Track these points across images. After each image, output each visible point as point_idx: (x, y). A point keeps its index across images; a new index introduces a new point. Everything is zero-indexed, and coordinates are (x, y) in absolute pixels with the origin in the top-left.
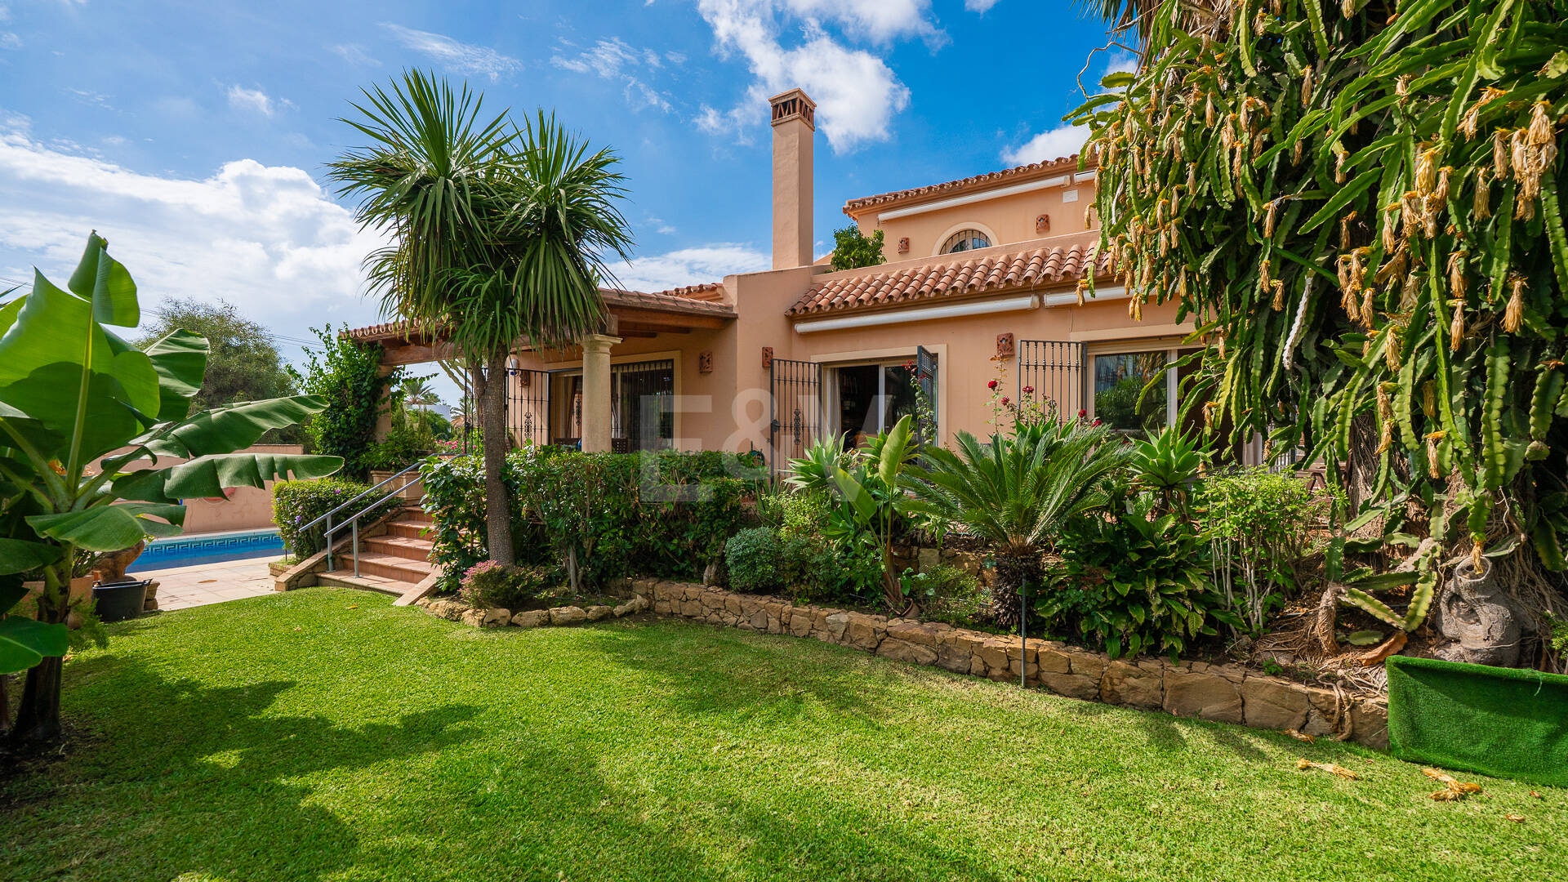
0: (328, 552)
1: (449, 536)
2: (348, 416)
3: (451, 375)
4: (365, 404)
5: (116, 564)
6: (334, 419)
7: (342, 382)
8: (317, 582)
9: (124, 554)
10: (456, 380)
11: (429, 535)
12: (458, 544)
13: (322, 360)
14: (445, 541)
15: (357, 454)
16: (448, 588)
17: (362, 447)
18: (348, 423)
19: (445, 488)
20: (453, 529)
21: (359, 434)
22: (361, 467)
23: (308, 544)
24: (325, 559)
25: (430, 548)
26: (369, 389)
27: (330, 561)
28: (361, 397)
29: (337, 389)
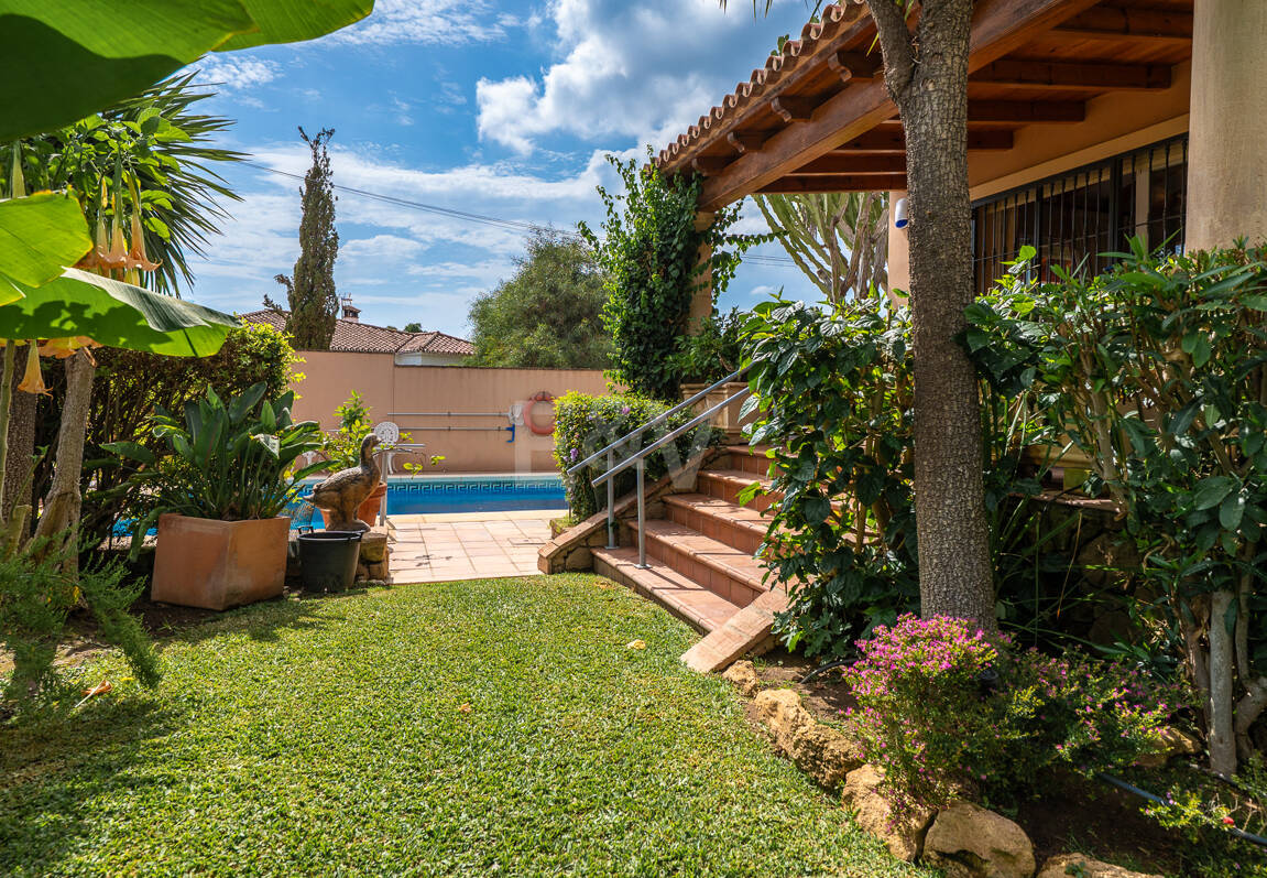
0: (606, 515)
1: (806, 510)
2: (651, 292)
3: (799, 261)
4: (675, 273)
5: (343, 501)
6: (633, 302)
7: (646, 240)
8: (592, 567)
9: (352, 487)
10: (806, 269)
11: (759, 501)
12: (826, 535)
13: (622, 207)
14: (796, 522)
15: (663, 356)
16: (801, 645)
17: (669, 346)
18: (651, 306)
19: (798, 375)
20: (814, 492)
21: (664, 323)
22: (667, 378)
23: (587, 499)
24: (604, 526)
25: (763, 529)
26: (680, 247)
27: (610, 529)
28: (668, 262)
29: (639, 252)
